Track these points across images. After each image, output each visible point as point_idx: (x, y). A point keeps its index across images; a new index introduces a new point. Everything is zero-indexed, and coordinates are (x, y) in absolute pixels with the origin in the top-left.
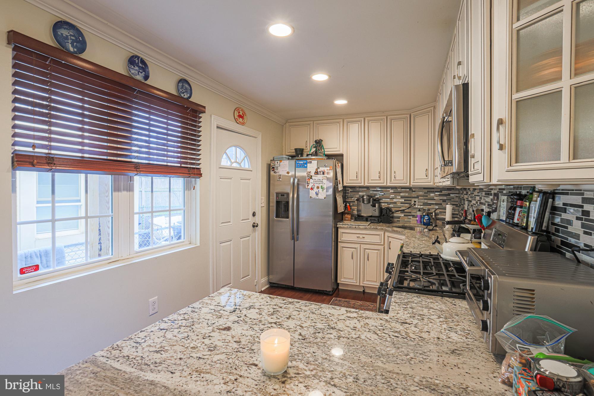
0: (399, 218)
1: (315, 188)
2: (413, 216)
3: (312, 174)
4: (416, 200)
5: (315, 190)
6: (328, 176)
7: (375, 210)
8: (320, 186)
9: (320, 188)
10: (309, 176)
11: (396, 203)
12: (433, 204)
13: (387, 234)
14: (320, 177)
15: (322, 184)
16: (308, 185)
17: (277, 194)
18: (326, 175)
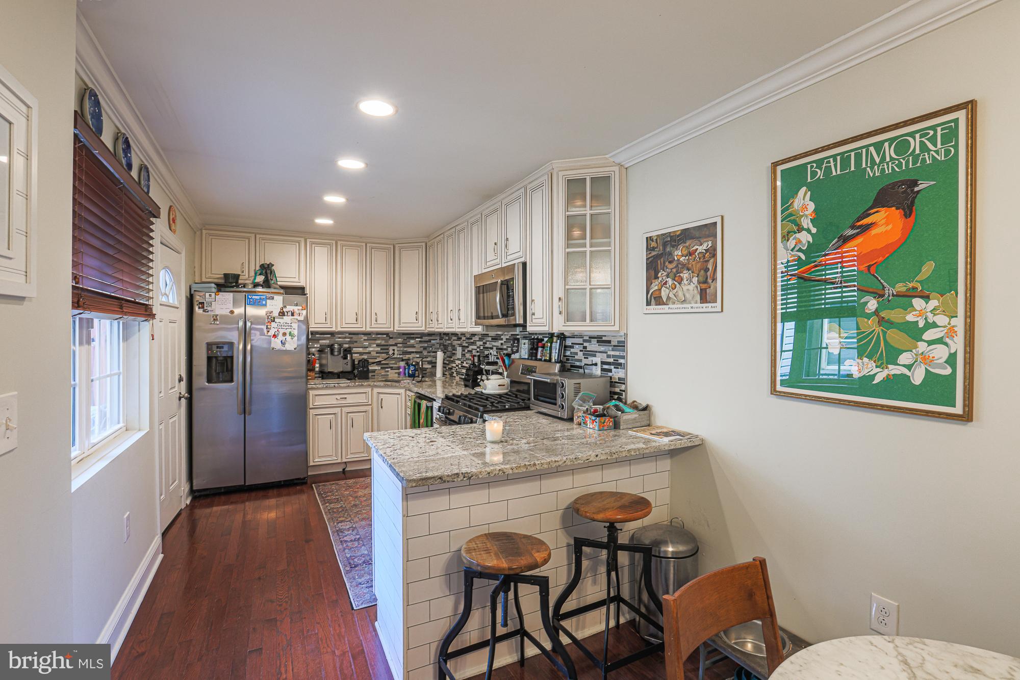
0: (374, 372)
1: (281, 334)
2: (392, 368)
3: (276, 314)
4: (395, 348)
5: (280, 337)
6: (299, 318)
7: (347, 364)
8: (288, 331)
9: (288, 335)
10: (270, 317)
11: (370, 353)
12: (413, 352)
13: (376, 390)
14: (287, 319)
15: (290, 330)
16: (268, 331)
17: (209, 346)
18: (296, 317)
